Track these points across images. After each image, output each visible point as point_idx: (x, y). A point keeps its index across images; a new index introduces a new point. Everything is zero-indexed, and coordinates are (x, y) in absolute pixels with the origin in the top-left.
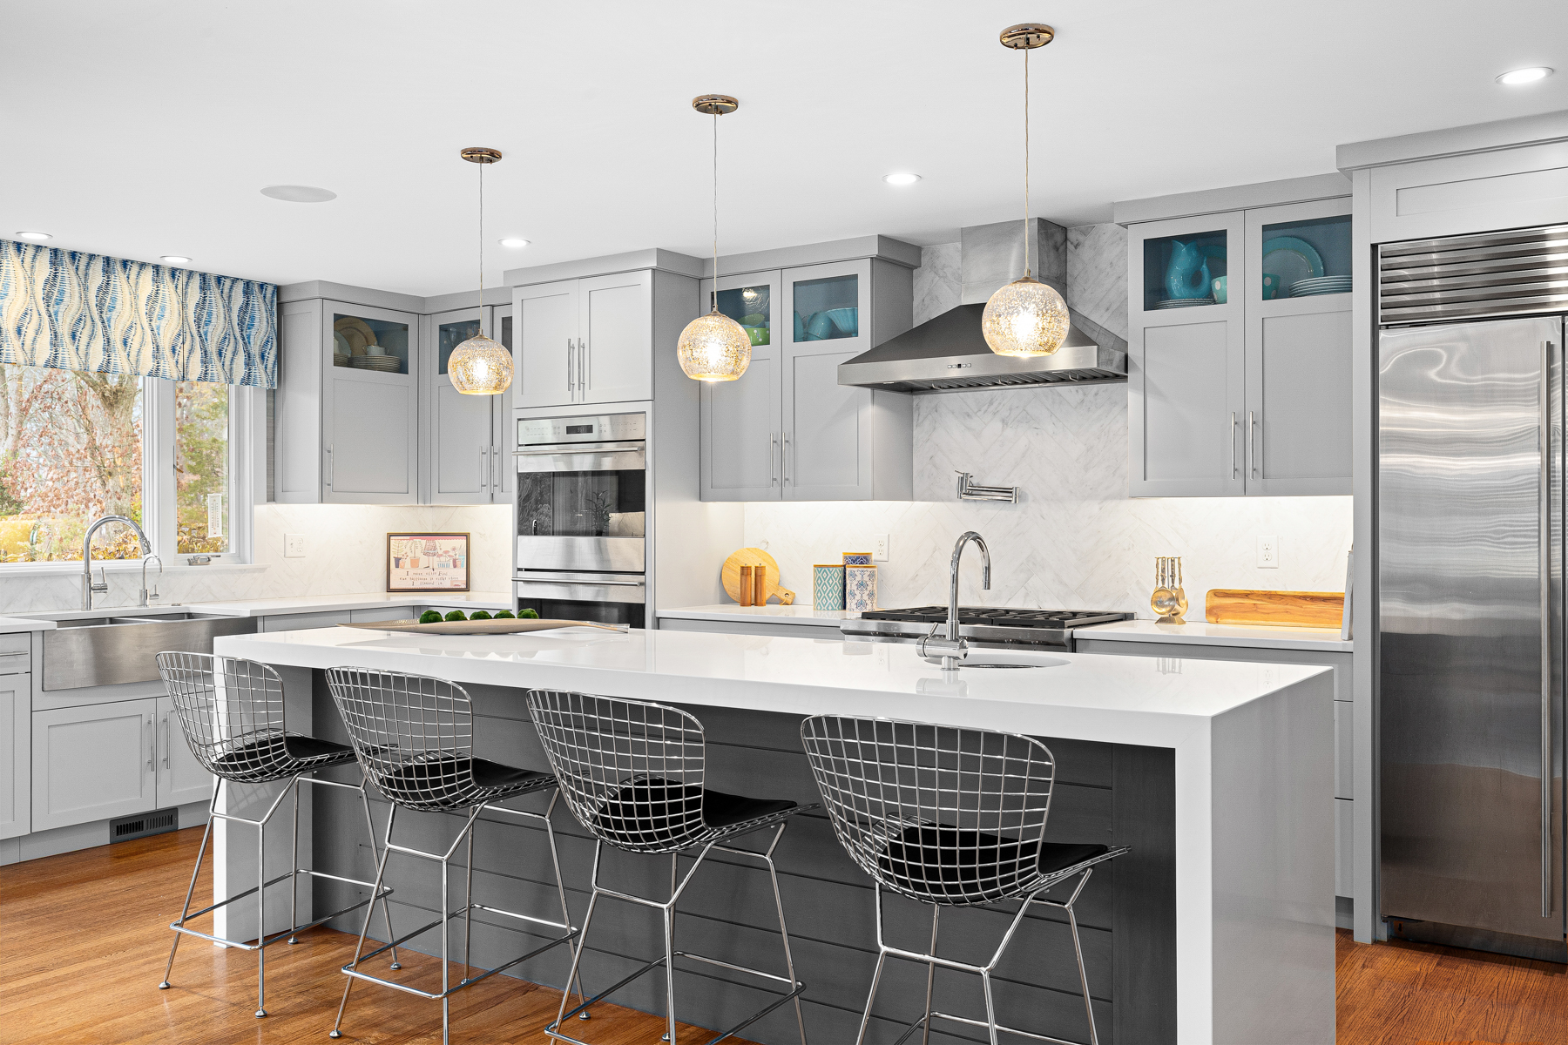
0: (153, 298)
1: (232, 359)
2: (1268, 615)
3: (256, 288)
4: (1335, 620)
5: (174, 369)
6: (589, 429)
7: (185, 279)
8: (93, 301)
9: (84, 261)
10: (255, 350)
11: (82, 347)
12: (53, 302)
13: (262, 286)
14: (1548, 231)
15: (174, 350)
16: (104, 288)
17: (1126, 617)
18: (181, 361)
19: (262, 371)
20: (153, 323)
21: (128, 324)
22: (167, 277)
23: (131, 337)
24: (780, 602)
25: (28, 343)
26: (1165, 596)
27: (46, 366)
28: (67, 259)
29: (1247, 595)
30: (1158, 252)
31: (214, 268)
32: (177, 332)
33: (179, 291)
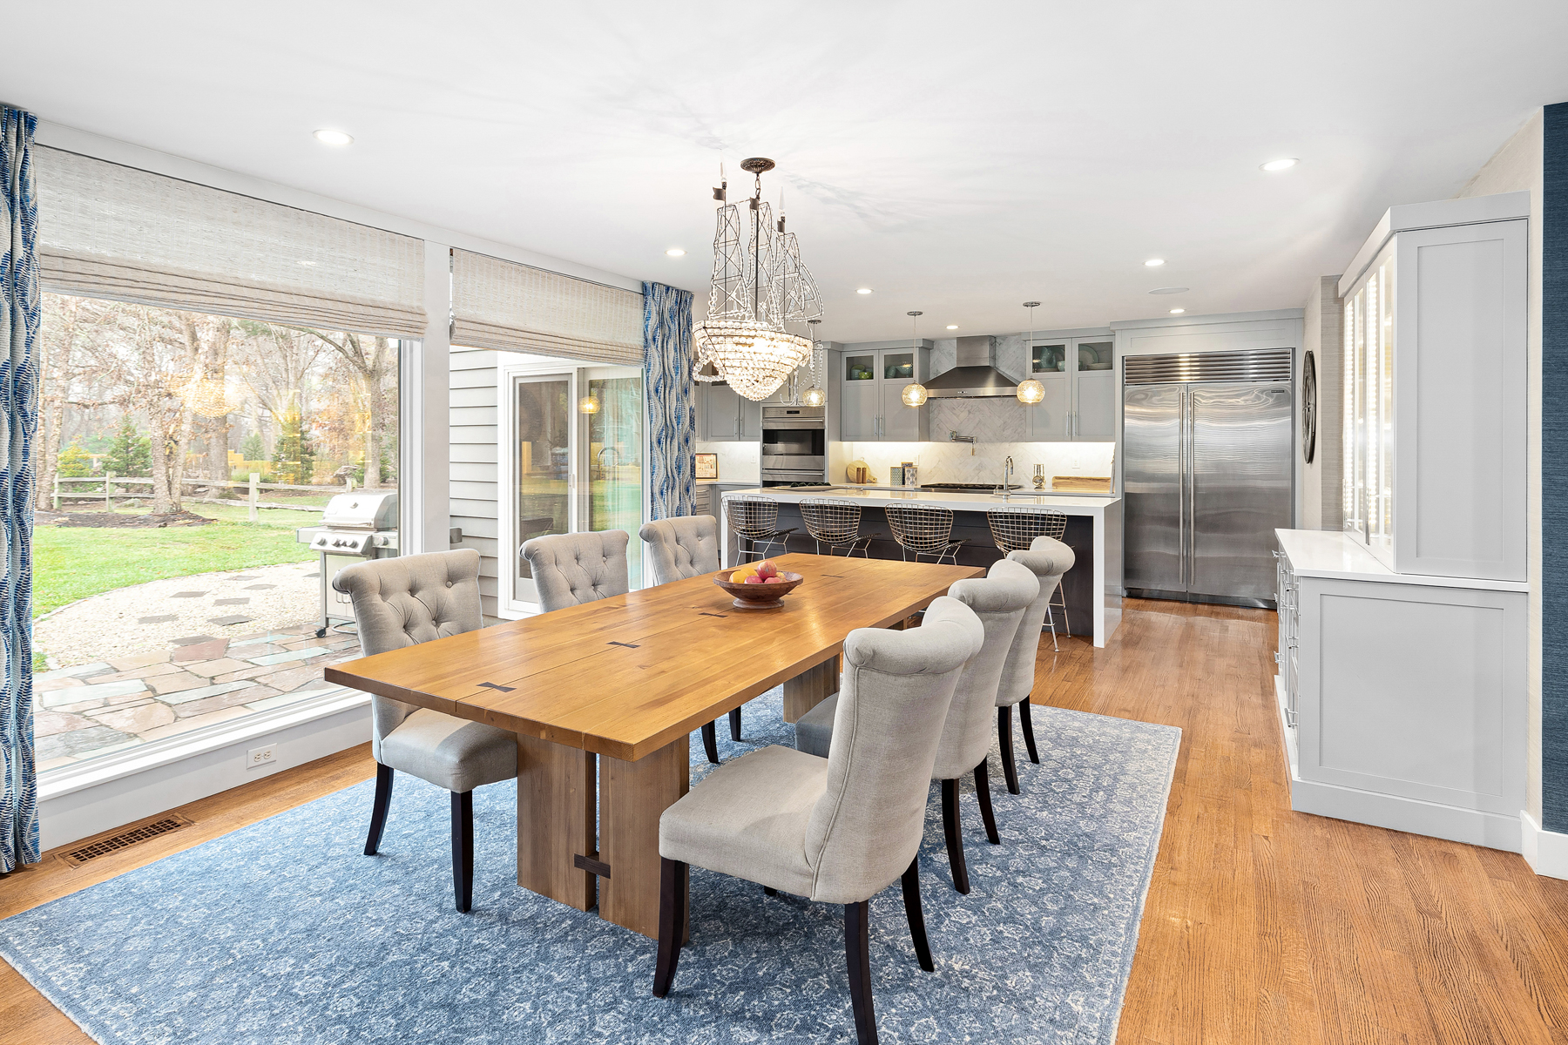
2: (1076, 486)
4: (1107, 487)
6: (798, 412)
14: (1180, 355)
17: (1020, 487)
24: (871, 482)
26: (1038, 479)
29: (1068, 478)
30: (1037, 351)
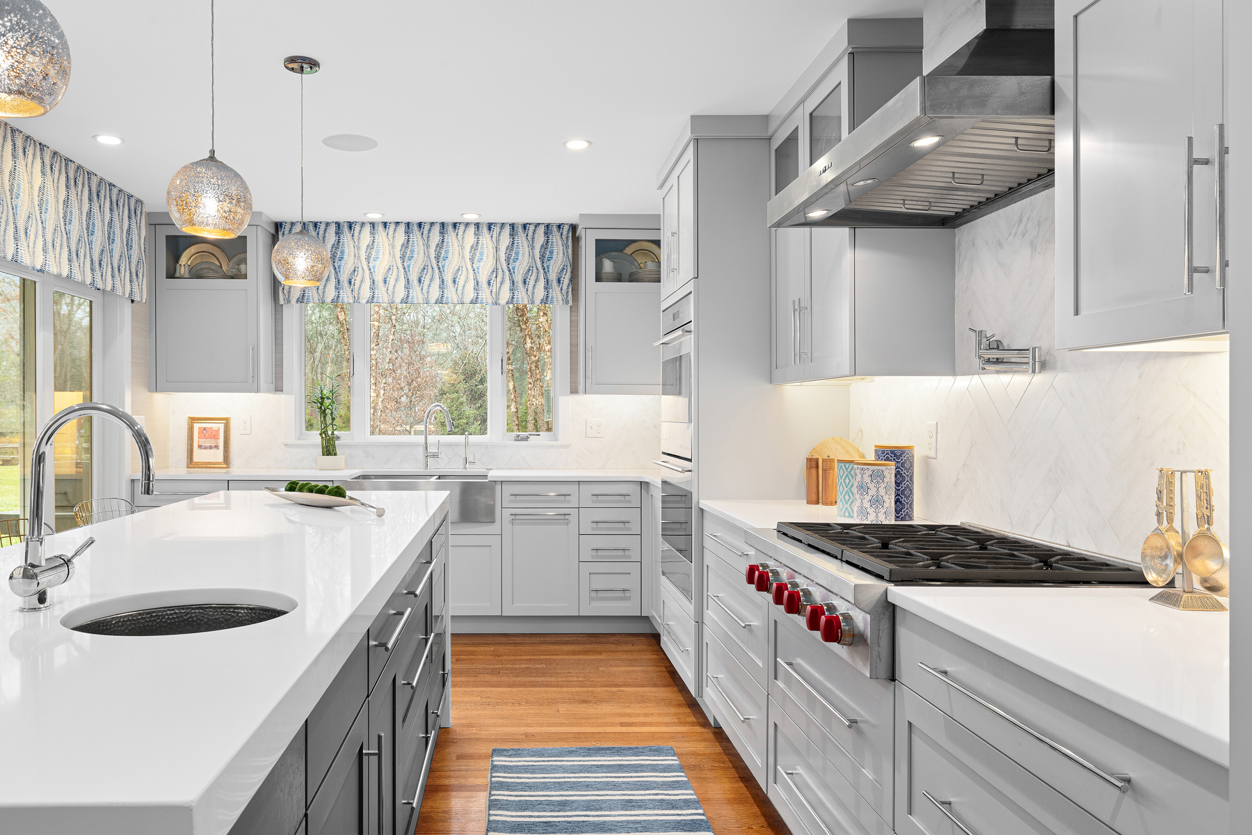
0: (474, 248)
1: (534, 285)
3: (555, 229)
5: (489, 297)
7: (498, 230)
8: (433, 254)
9: (427, 227)
10: (553, 276)
11: (425, 287)
12: (406, 259)
13: (559, 226)
15: (489, 283)
16: (440, 245)
18: (494, 290)
19: (559, 292)
20: (474, 265)
21: (457, 267)
22: (485, 230)
23: (459, 276)
25: (391, 288)
27: (401, 303)
28: (416, 228)
31: (519, 219)
32: (491, 269)
33: (494, 239)
